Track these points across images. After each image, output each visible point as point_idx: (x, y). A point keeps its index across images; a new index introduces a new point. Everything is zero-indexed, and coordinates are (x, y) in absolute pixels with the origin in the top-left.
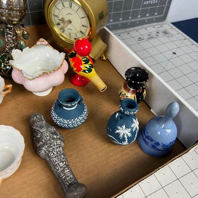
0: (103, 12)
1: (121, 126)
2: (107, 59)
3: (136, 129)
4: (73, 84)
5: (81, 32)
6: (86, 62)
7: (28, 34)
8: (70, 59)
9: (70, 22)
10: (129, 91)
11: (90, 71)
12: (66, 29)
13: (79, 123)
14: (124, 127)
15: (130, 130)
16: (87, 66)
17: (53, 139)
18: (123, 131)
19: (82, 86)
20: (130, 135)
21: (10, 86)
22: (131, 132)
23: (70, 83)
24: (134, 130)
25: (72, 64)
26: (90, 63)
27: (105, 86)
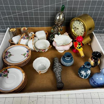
0: (91, 27)
1: (83, 71)
3: (88, 74)
5: (81, 33)
6: (79, 45)
7: (62, 29)
8: (74, 42)
9: (78, 29)
10: (92, 60)
11: (80, 48)
12: (76, 31)
13: (69, 65)
14: (84, 71)
15: (86, 73)
16: (80, 46)
17: (59, 67)
18: (83, 73)
19: (76, 53)
20: (85, 75)
21: (51, 46)
23: (72, 51)
24: (87, 74)
25: (74, 44)
26: (81, 45)
27: (84, 55)
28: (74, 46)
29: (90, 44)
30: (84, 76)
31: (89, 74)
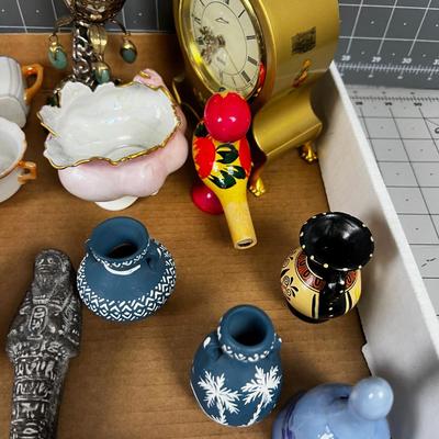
0: (313, 31)
2: (316, 162)
3: (258, 399)
4: (193, 201)
5: (244, 73)
6: (227, 158)
8: (195, 139)
9: (222, 43)
11: (230, 183)
14: (221, 381)
15: (234, 395)
16: (230, 169)
17: (47, 333)
20: (232, 409)
22: (239, 403)
24: (248, 400)
25: (195, 153)
26: (237, 162)
28: (198, 167)
29: (316, 153)
30: (227, 412)
31: (268, 398)
